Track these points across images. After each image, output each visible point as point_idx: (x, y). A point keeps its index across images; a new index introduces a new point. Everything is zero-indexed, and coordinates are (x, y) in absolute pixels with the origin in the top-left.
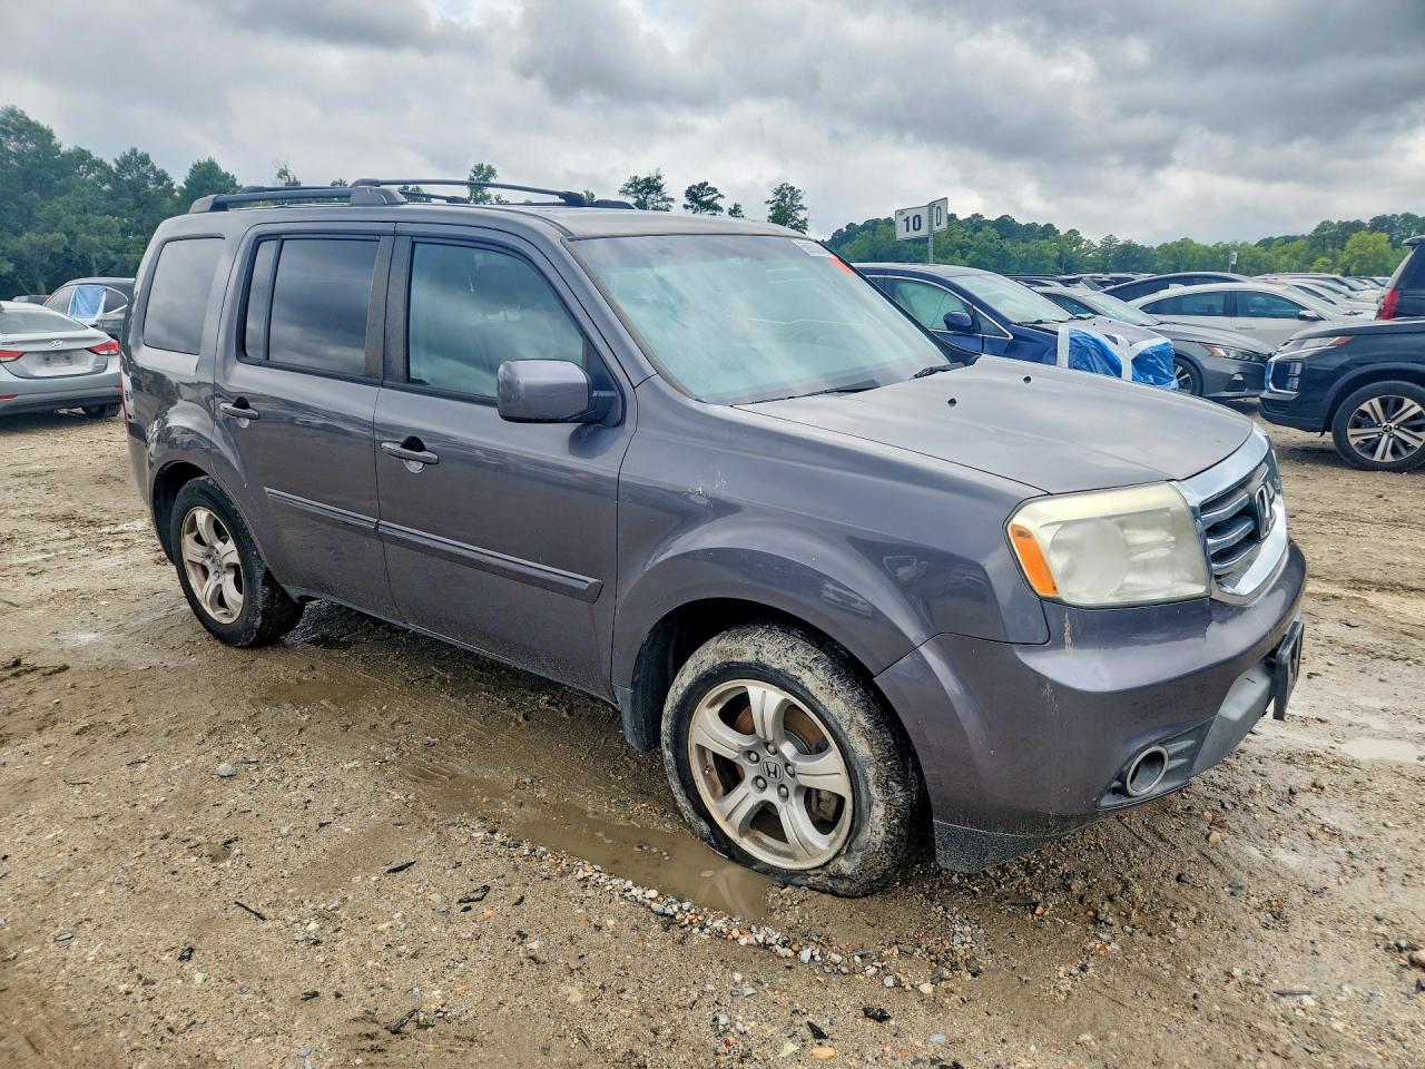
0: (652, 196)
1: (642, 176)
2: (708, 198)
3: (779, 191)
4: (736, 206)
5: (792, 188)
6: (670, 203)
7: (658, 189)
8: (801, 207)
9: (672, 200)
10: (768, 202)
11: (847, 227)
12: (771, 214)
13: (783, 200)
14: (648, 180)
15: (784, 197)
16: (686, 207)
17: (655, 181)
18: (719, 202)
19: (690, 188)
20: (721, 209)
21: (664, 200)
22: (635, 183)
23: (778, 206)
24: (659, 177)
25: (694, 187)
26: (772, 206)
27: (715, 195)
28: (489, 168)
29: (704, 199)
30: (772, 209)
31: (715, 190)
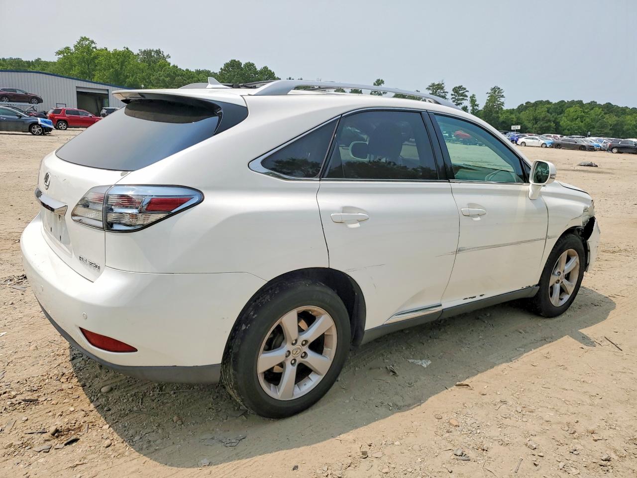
0: (439, 90)
1: (436, 83)
2: (462, 92)
3: (493, 89)
4: (473, 95)
5: (499, 88)
6: (446, 94)
7: (442, 88)
8: (503, 96)
9: (447, 92)
10: (487, 93)
11: (526, 103)
12: (488, 99)
13: (495, 93)
14: (438, 85)
15: (495, 91)
16: (452, 95)
17: (441, 85)
18: (466, 93)
19: (455, 88)
20: (467, 96)
21: (444, 92)
22: (433, 85)
23: (491, 96)
24: (443, 84)
25: (456, 87)
26: (489, 95)
27: (464, 91)
28: (382, 80)
29: (460, 92)
30: (489, 97)
31: (465, 89)
